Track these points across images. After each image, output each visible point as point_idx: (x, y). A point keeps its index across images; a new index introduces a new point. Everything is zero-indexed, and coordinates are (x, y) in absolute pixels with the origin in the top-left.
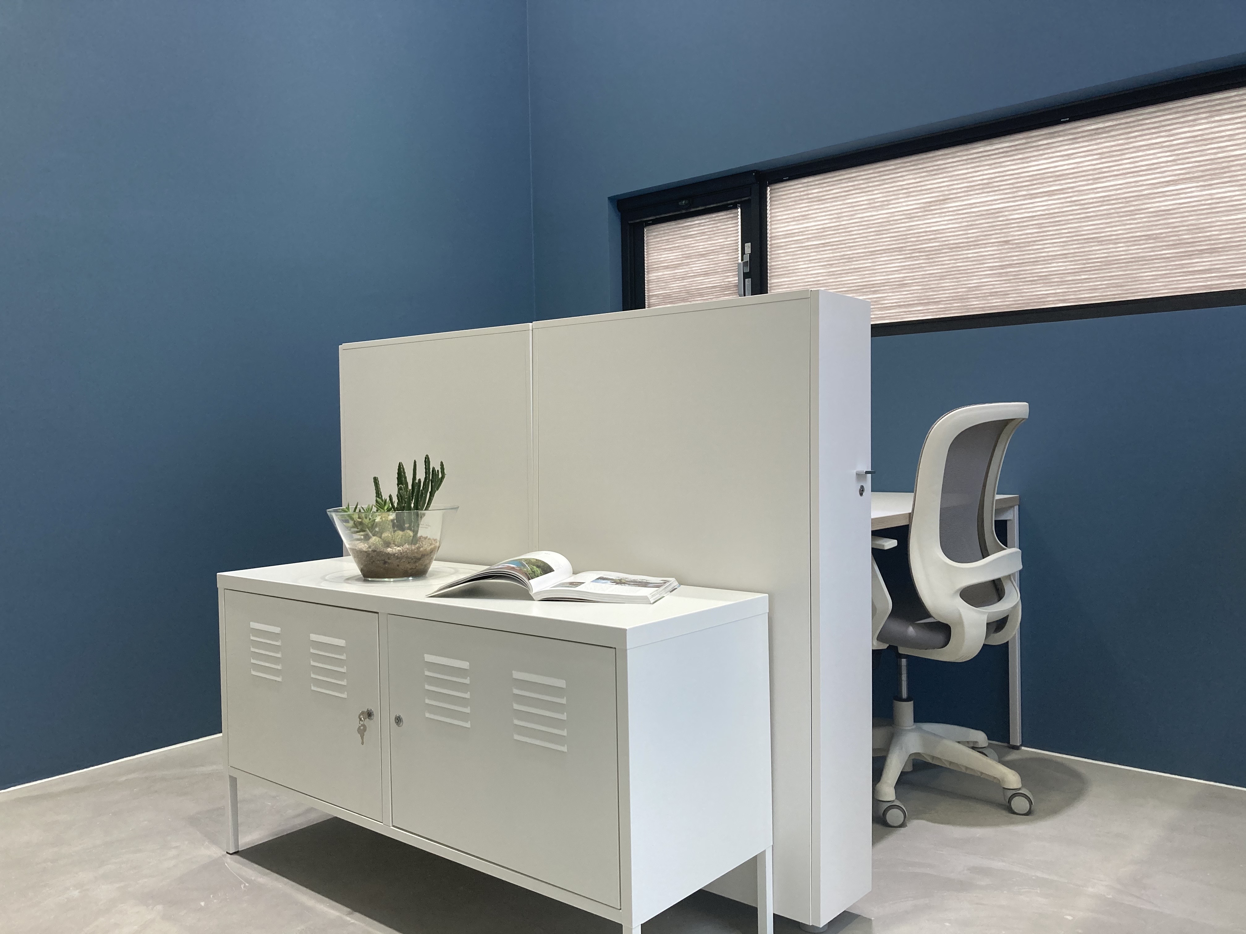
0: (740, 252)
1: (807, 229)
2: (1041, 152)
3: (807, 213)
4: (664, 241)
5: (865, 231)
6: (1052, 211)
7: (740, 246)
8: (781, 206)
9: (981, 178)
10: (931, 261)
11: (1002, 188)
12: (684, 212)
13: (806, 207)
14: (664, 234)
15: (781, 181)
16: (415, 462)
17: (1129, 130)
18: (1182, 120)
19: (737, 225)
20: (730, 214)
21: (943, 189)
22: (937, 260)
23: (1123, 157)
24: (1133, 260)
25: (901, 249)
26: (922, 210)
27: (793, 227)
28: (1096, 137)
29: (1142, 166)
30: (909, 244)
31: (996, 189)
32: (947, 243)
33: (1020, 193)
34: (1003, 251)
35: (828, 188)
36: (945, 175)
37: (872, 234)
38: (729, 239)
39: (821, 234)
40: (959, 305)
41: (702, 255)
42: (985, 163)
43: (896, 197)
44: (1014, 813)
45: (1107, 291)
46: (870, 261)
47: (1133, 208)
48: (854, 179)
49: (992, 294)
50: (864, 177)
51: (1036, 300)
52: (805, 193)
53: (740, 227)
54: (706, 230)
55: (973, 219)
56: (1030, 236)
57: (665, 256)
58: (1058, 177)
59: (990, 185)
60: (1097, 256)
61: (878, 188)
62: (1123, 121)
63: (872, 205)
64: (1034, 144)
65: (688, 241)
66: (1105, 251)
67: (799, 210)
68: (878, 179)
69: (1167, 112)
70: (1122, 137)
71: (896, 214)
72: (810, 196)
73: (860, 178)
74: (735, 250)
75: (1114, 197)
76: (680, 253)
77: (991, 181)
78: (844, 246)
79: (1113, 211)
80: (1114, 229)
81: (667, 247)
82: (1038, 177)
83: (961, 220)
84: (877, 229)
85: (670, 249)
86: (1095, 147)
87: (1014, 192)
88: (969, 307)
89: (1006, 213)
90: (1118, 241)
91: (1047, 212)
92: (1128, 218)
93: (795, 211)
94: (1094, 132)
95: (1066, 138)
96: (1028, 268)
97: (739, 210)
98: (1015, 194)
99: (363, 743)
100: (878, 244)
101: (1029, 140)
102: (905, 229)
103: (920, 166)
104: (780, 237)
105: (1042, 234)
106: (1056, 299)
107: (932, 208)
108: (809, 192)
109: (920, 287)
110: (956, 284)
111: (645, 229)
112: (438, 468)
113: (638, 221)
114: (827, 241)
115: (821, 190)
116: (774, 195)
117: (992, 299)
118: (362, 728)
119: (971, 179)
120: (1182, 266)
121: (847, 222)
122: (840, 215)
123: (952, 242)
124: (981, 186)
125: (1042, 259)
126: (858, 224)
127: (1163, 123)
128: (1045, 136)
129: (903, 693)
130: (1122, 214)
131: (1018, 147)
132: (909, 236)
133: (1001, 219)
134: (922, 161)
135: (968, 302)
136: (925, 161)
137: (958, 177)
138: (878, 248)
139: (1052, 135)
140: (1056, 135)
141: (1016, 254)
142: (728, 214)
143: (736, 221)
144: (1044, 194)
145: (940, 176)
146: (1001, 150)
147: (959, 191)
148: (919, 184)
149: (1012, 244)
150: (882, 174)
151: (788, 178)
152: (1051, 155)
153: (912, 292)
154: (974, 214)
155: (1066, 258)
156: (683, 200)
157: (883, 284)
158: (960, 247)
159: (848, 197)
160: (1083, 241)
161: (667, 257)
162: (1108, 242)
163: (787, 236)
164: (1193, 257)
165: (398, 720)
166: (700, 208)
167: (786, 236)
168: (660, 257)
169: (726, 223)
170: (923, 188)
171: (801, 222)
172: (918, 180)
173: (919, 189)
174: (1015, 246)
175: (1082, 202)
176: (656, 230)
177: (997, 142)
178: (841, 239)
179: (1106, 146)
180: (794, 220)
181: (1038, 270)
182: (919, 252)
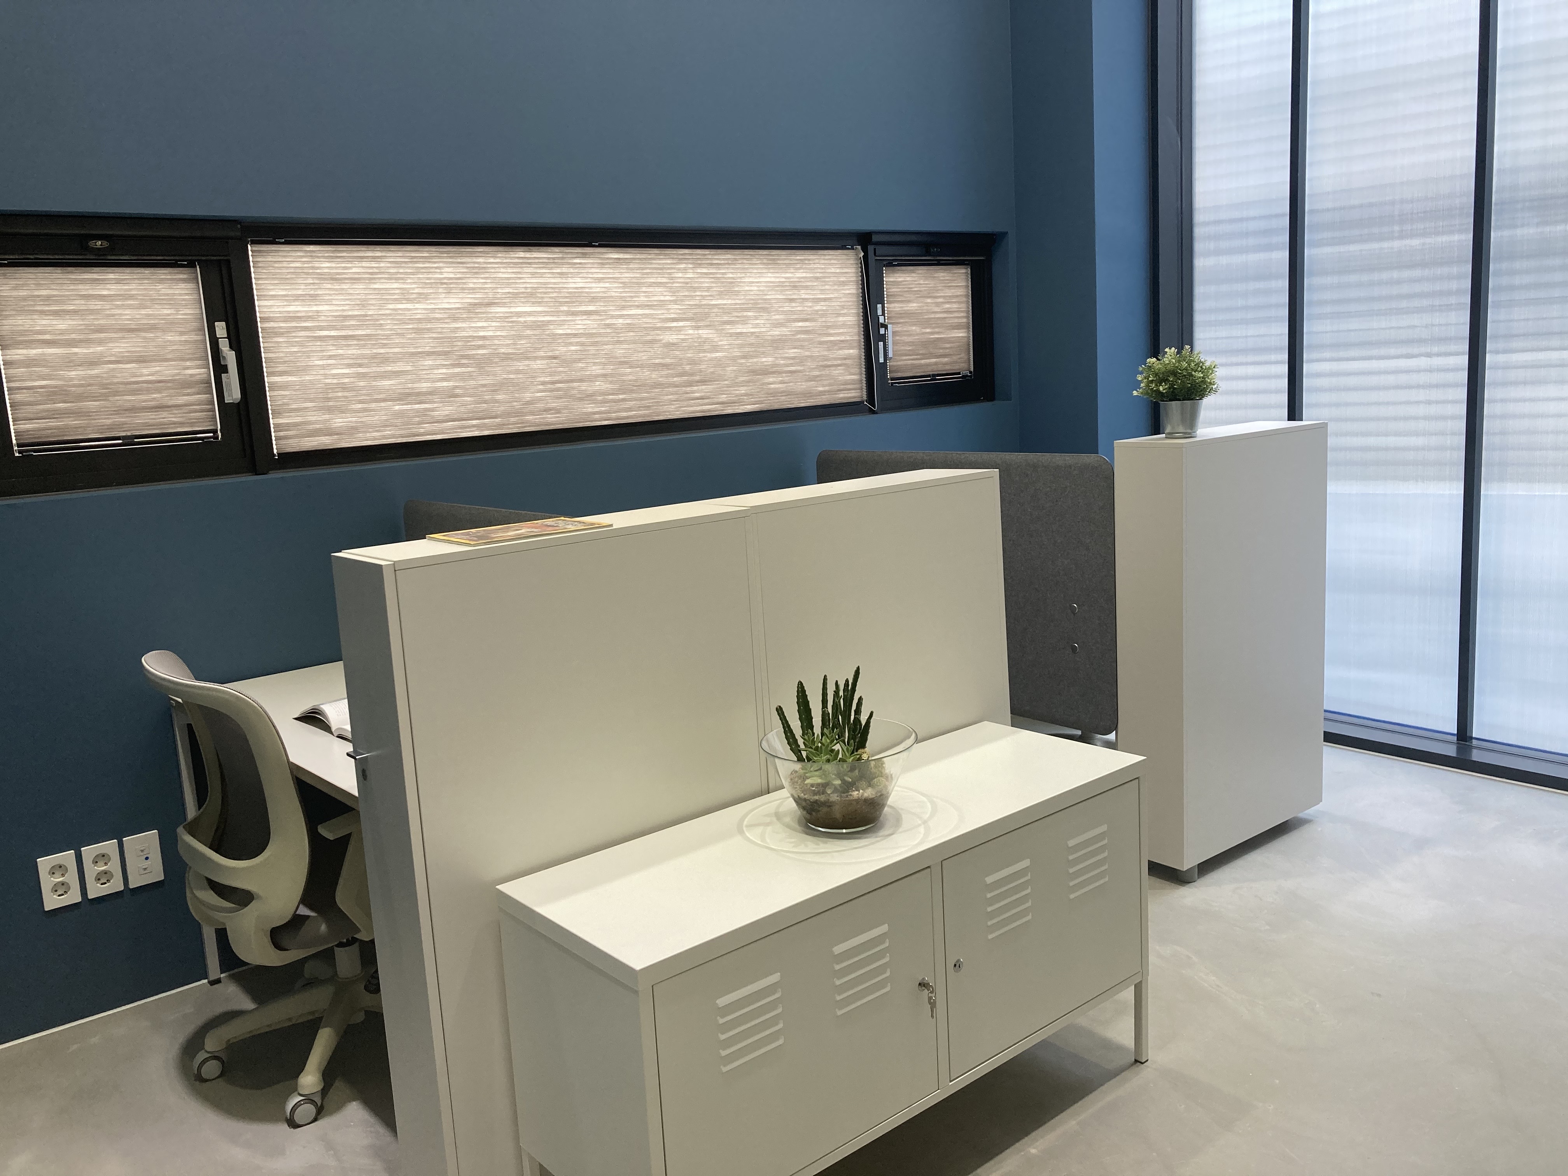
0: (206, 332)
1: (319, 314)
2: (575, 270)
3: (316, 292)
7: (205, 324)
8: (276, 276)
9: (522, 285)
13: (314, 284)
14: (36, 285)
15: (270, 242)
19: (195, 291)
20: (179, 274)
21: (485, 291)
23: (641, 290)
27: (298, 308)
35: (344, 264)
36: (487, 276)
38: (182, 312)
39: (339, 323)
42: (525, 270)
43: (432, 291)
48: (381, 260)
50: (393, 260)
52: (311, 265)
53: (201, 297)
61: (411, 276)
64: (569, 261)
65: (96, 304)
67: (304, 287)
68: (410, 265)
71: (435, 311)
72: (319, 270)
73: (389, 260)
74: (196, 329)
84: (413, 326)
86: (618, 275)
93: (298, 287)
94: (617, 261)
95: (595, 261)
97: (199, 271)
101: (565, 256)
104: (276, 319)
108: (318, 265)
115: (334, 264)
116: (261, 259)
119: (512, 286)
120: (686, 393)
121: (375, 312)
122: (364, 302)
126: (389, 317)
128: (578, 256)
131: (555, 261)
134: (461, 255)
137: (499, 281)
139: (584, 256)
140: (588, 256)
142: (176, 274)
143: (193, 286)
145: (481, 276)
147: (502, 296)
148: (459, 281)
151: (283, 241)
152: (583, 275)
159: (372, 281)
164: (693, 385)
166: (126, 257)
167: (287, 319)
169: (175, 287)
171: (309, 303)
172: (457, 275)
173: (459, 286)
178: (368, 332)
179: (627, 276)
180: (297, 298)
181: (584, 386)
182: (467, 357)
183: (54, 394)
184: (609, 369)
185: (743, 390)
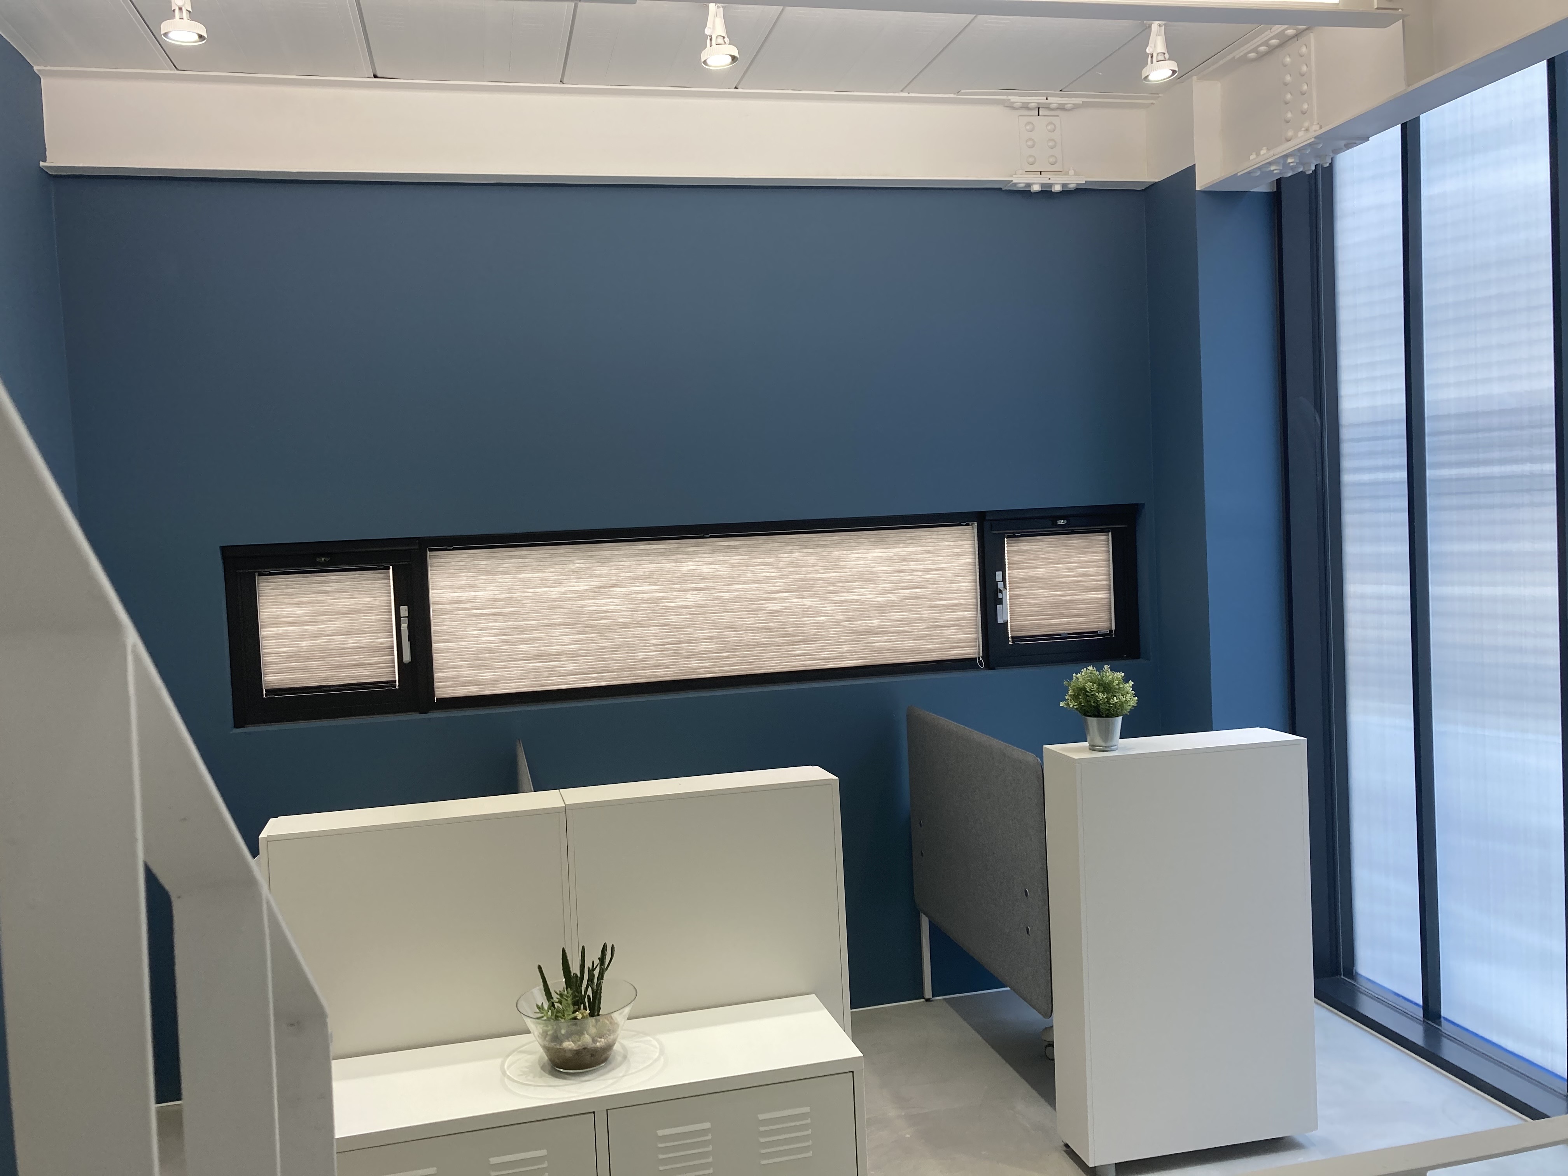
0: (393, 614)
2: (689, 557)
4: (287, 595)
7: (393, 608)
8: (445, 572)
11: (660, 580)
12: (321, 567)
13: (473, 576)
14: (286, 586)
15: (444, 549)
19: (388, 585)
20: (380, 574)
21: (610, 575)
23: (747, 568)
25: (574, 623)
27: (459, 594)
28: (729, 551)
29: (760, 577)
30: (582, 619)
35: (497, 562)
36: (614, 563)
37: (546, 608)
38: (376, 599)
39: (491, 604)
43: (567, 577)
45: (741, 666)
46: (544, 632)
47: (756, 606)
48: (526, 557)
52: (472, 563)
53: (392, 588)
55: (638, 603)
58: (703, 577)
60: (733, 639)
61: (549, 567)
62: (746, 543)
63: (545, 582)
64: (685, 550)
67: (465, 579)
68: (549, 559)
71: (569, 592)
72: (477, 567)
73: (532, 557)
74: (387, 612)
75: (743, 597)
76: (311, 608)
82: (689, 575)
83: (628, 603)
84: (551, 604)
86: (728, 558)
87: (670, 585)
93: (460, 579)
94: (727, 547)
95: (707, 548)
97: (391, 571)
98: (672, 587)
101: (680, 546)
103: (590, 554)
104: (445, 603)
108: (477, 563)
111: (257, 578)
113: (249, 570)
115: (489, 563)
116: (435, 562)
119: (634, 570)
120: (789, 650)
121: (519, 595)
122: (511, 588)
123: (620, 621)
125: (694, 639)
126: (531, 598)
128: (692, 545)
131: (672, 550)
134: (591, 550)
137: (623, 567)
139: (697, 545)
140: (700, 545)
141: (674, 634)
142: (377, 574)
143: (386, 582)
148: (589, 569)
150: (553, 555)
151: (452, 548)
152: (697, 560)
155: (712, 639)
156: (322, 557)
157: (558, 654)
159: (518, 572)
161: (290, 612)
164: (794, 644)
166: (344, 567)
167: (452, 602)
168: (281, 610)
169: (374, 583)
170: (593, 572)
171: (468, 590)
173: (589, 573)
176: (276, 581)
177: (655, 543)
179: (736, 559)
180: (460, 587)
181: (691, 647)
182: (592, 626)
183: (291, 657)
184: (715, 633)
185: (845, 648)
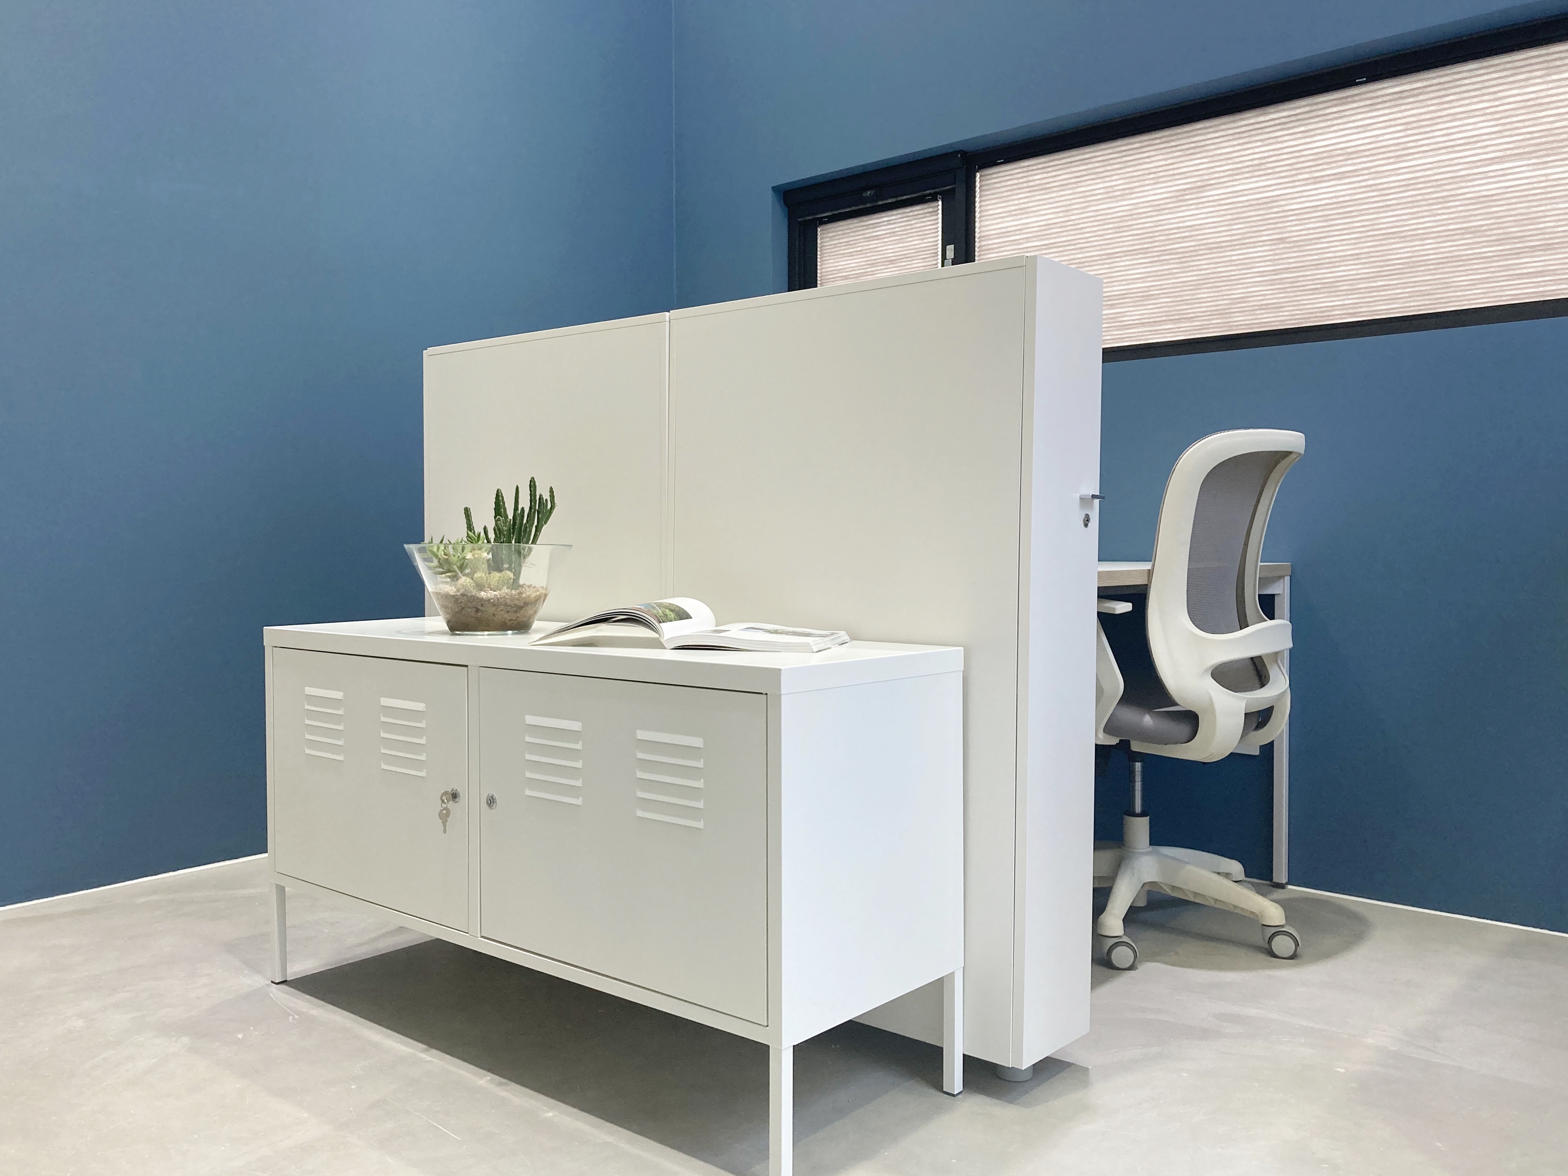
0: (940, 257)
1: (1027, 226)
2: (1329, 123)
3: (1026, 206)
4: (843, 244)
5: (1101, 228)
6: (1341, 199)
7: (940, 250)
8: (994, 196)
9: (1251, 157)
10: (1184, 265)
11: (1277, 170)
12: (869, 205)
13: (1025, 198)
14: (842, 234)
15: (993, 164)
16: (517, 488)
17: (1443, 93)
18: (1511, 79)
19: (937, 221)
20: (929, 208)
21: (1200, 173)
22: (1192, 264)
23: (1435, 128)
24: (1445, 260)
25: (1146, 250)
26: (1175, 199)
27: (1009, 223)
28: (1401, 102)
29: (1459, 139)
30: (1156, 244)
31: (1270, 171)
32: (1204, 242)
33: (1301, 177)
34: (1277, 252)
35: (1054, 174)
36: (1204, 154)
37: (1110, 231)
38: (925, 241)
39: (1044, 233)
40: (1219, 321)
41: (892, 262)
42: (1257, 138)
43: (1141, 183)
44: (1275, 956)
45: (1410, 302)
46: (1106, 266)
47: (1445, 194)
48: (1087, 161)
49: (1261, 307)
50: (1100, 159)
51: (1318, 315)
52: (1025, 180)
53: (940, 225)
54: (897, 229)
55: (1239, 210)
56: (1312, 231)
57: (843, 263)
58: (1350, 155)
59: (1263, 167)
60: (1398, 256)
61: (1119, 172)
62: (1435, 81)
63: (1111, 195)
64: (1321, 113)
65: (873, 244)
66: (1409, 249)
67: (1016, 202)
68: (1118, 160)
69: (1492, 69)
70: (1434, 102)
71: (1141, 205)
72: (1031, 184)
73: (1096, 159)
74: (933, 255)
75: (1423, 180)
76: (864, 260)
77: (1263, 161)
78: (1073, 247)
79: (1420, 198)
80: (1421, 220)
81: (847, 251)
82: (1325, 155)
83: (1224, 213)
84: (1116, 225)
85: (851, 254)
86: (1399, 115)
87: (1293, 176)
88: (1231, 324)
89: (1283, 203)
90: (1426, 236)
91: (1335, 200)
92: (1439, 206)
93: (1011, 203)
94: (1399, 95)
95: (1362, 104)
96: (1309, 273)
97: (940, 203)
98: (1295, 178)
99: (445, 832)
100: (1117, 245)
101: (1315, 107)
102: (1152, 224)
103: (1173, 144)
104: (991, 237)
105: (1327, 229)
106: (1345, 312)
107: (1187, 197)
108: (1031, 178)
109: (1169, 300)
110: (1216, 294)
111: (818, 229)
112: (546, 496)
113: (810, 218)
114: (1052, 241)
115: (1045, 175)
116: (984, 183)
117: (1263, 314)
118: (444, 812)
119: (1237, 160)
120: (1508, 268)
121: (1078, 217)
122: (1068, 208)
123: (1211, 241)
124: (1251, 169)
125: (1328, 261)
126: (1092, 219)
127: (1487, 84)
128: (1335, 102)
129: (1137, 805)
130: (1431, 201)
131: (1300, 117)
132: (1156, 234)
133: (1275, 210)
134: (1175, 137)
135: (1230, 317)
136: (1180, 136)
137: (1221, 157)
138: (1117, 250)
139: (1344, 101)
140: (1350, 100)
141: (1294, 255)
142: (926, 208)
143: (935, 217)
144: (1331, 177)
145: (1198, 156)
146: (1277, 122)
147: (1222, 174)
148: (1171, 167)
149: (1290, 242)
150: (1124, 154)
151: (1003, 161)
152: (1341, 127)
153: (1160, 305)
154: (1240, 205)
155: (1358, 259)
156: (868, 190)
157: (1122, 296)
158: (1221, 247)
159: (1079, 184)
160: (1381, 237)
161: (846, 264)
162: (1413, 238)
163: (1001, 235)
164: (1521, 255)
165: (491, 801)
166: (889, 201)
167: (999, 235)
168: (837, 264)
169: (923, 220)
170: (1176, 172)
171: (1019, 217)
172: (1169, 161)
173: (1171, 172)
174: (1292, 245)
175: (1381, 187)
176: (833, 230)
177: (1273, 110)
178: (1069, 238)
179: (1413, 114)
180: (1011, 215)
